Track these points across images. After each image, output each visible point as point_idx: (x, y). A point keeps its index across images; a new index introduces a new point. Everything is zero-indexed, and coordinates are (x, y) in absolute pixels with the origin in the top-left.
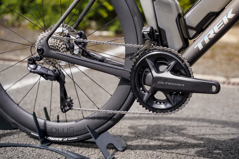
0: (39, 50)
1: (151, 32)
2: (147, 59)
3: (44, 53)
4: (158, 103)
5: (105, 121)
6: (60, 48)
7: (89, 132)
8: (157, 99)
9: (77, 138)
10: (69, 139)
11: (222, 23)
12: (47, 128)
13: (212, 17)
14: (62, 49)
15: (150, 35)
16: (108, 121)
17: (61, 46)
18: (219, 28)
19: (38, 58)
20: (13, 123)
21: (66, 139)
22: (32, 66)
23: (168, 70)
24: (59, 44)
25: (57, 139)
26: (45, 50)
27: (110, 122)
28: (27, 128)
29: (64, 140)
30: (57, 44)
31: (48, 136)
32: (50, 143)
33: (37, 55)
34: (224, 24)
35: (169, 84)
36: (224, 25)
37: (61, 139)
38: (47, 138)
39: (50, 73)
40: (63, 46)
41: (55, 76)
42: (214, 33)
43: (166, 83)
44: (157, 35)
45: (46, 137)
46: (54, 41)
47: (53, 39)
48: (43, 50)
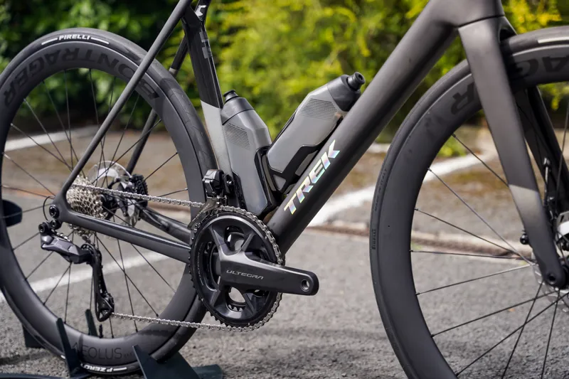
0: (52, 211)
1: (218, 179)
2: (211, 229)
3: (60, 217)
4: (235, 308)
5: (165, 338)
6: (91, 205)
7: (137, 361)
8: (233, 302)
9: (125, 368)
10: (115, 370)
11: (322, 166)
12: (84, 348)
13: (307, 154)
14: (95, 208)
15: (215, 185)
16: (170, 338)
17: (94, 202)
18: (317, 176)
19: (54, 224)
20: (36, 337)
21: (111, 370)
22: (46, 239)
23: (242, 250)
24: (90, 199)
25: (98, 369)
26: (61, 211)
27: (172, 340)
28: (55, 346)
29: (108, 371)
30: (88, 200)
31: (85, 362)
32: (88, 375)
33: (51, 219)
34: (323, 167)
35: (242, 274)
36: (323, 171)
37: (103, 369)
38: (84, 365)
39: (73, 250)
40: (97, 203)
41: (80, 257)
42: (311, 184)
43: (239, 273)
44: (230, 187)
45: (82, 365)
46: (83, 193)
47: (81, 191)
48: (58, 212)
